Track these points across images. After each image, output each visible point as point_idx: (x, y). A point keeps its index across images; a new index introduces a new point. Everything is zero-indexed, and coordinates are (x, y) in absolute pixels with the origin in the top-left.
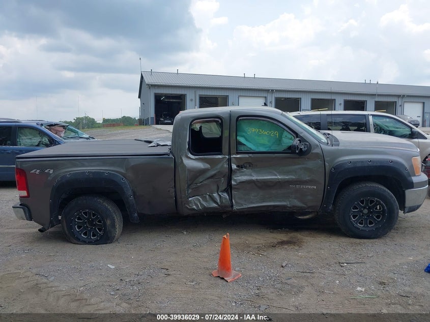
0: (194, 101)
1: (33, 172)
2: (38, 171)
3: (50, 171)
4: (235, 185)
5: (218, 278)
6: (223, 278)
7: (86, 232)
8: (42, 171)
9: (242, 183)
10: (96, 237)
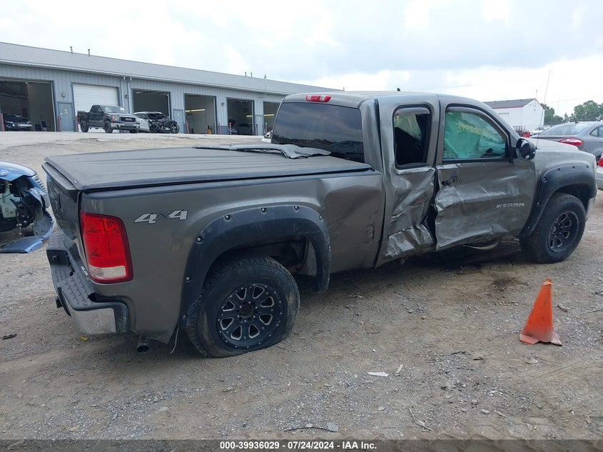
1: (140, 219)
2: (153, 217)
3: (179, 214)
4: (441, 212)
5: (540, 344)
6: (550, 343)
7: (252, 327)
8: (163, 216)
9: (449, 207)
10: (258, 334)
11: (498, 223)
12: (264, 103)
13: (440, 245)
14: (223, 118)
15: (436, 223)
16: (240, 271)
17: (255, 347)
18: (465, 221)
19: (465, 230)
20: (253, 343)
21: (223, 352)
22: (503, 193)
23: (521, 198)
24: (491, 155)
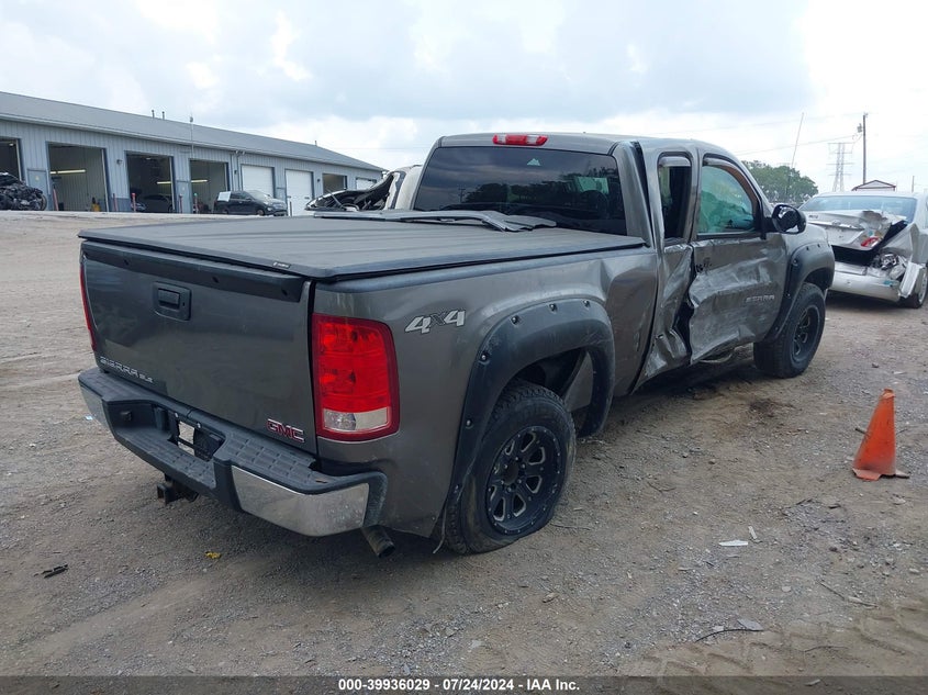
1: (412, 327)
3: (456, 317)
4: (697, 309)
5: (885, 479)
6: (896, 476)
8: (437, 319)
9: (704, 301)
10: (523, 509)
11: (744, 323)
12: (191, 161)
13: (695, 357)
14: (120, 184)
15: (691, 326)
16: (518, 408)
17: (527, 531)
18: (715, 322)
19: (715, 335)
20: (523, 524)
21: (488, 542)
22: (756, 282)
23: (772, 288)
24: (732, 228)
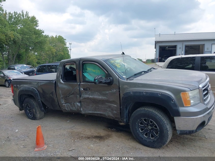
0: (181, 49)
3: (18, 86)
9: (85, 98)
13: (83, 112)
23: (114, 102)
